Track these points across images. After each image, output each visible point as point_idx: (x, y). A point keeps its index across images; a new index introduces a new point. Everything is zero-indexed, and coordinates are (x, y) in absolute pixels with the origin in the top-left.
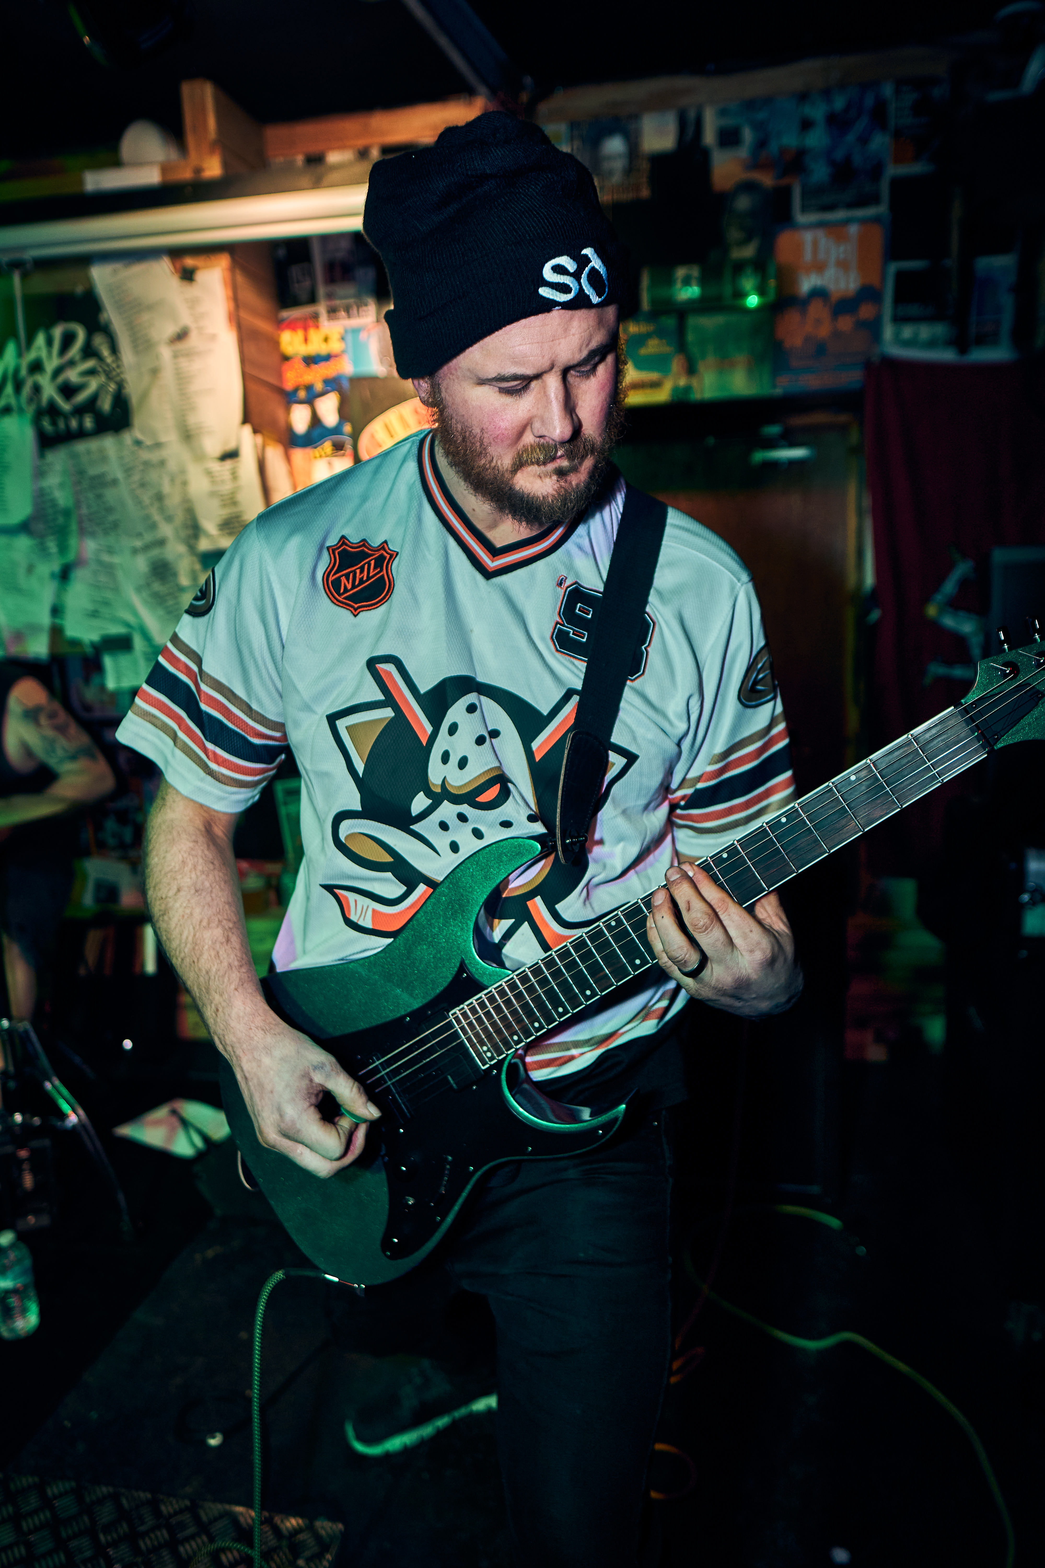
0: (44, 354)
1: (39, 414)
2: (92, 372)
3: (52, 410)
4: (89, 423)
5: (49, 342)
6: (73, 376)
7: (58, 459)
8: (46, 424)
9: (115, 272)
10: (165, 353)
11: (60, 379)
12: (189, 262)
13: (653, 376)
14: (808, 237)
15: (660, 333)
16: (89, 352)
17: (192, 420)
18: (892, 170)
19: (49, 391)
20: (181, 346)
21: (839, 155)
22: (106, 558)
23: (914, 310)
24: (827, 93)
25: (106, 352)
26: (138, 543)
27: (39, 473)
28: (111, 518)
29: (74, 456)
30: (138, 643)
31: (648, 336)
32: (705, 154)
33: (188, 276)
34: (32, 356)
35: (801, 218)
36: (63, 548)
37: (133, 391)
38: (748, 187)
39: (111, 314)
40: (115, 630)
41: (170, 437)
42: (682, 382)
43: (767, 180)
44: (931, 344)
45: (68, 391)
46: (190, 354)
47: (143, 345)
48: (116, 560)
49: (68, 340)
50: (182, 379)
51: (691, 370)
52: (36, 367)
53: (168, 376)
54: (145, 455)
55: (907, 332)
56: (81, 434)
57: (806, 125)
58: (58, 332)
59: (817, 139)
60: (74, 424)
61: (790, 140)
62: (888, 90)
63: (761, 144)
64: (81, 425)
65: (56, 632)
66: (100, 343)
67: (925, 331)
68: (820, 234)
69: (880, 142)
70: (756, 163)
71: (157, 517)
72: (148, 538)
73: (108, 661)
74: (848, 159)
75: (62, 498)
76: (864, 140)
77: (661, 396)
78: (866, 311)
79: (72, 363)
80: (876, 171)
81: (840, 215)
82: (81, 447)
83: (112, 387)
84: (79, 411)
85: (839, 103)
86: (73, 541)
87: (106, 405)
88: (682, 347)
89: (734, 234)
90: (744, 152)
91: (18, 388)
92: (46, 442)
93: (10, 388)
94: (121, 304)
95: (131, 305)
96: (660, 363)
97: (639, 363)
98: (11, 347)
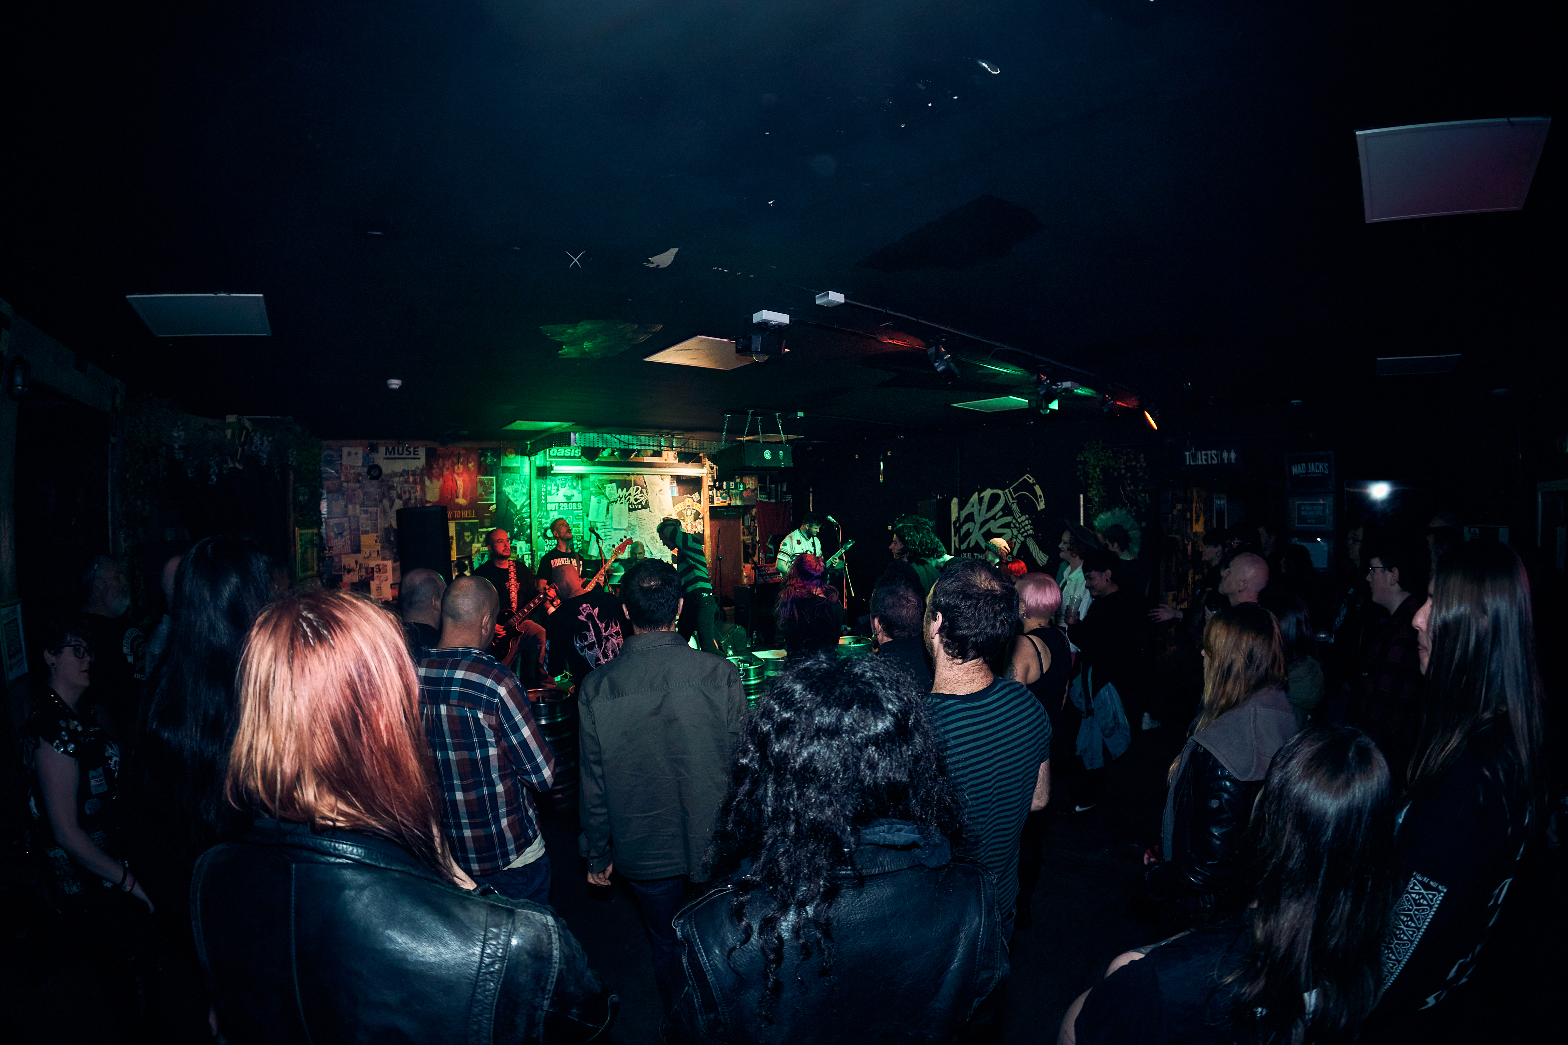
0: (632, 492)
1: (629, 504)
2: (642, 496)
3: (632, 504)
4: (640, 507)
5: (633, 489)
6: (637, 497)
7: (634, 514)
8: (631, 507)
9: (649, 478)
11: (635, 498)
12: (664, 478)
15: (726, 493)
16: (641, 492)
17: (662, 507)
19: (632, 500)
20: (660, 493)
25: (644, 493)
27: (629, 517)
29: (637, 514)
33: (663, 481)
34: (629, 492)
39: (647, 486)
41: (657, 511)
45: (636, 500)
46: (663, 494)
47: (650, 490)
49: (638, 489)
51: (731, 500)
52: (630, 494)
53: (657, 498)
54: (651, 514)
56: (638, 509)
58: (635, 488)
60: (637, 507)
66: (644, 490)
72: (650, 531)
75: (633, 523)
77: (726, 504)
79: (638, 494)
82: (638, 511)
83: (646, 500)
84: (638, 504)
87: (644, 503)
91: (625, 498)
92: (630, 510)
93: (623, 498)
94: (650, 484)
95: (652, 484)
96: (725, 498)
97: (723, 498)
98: (625, 489)
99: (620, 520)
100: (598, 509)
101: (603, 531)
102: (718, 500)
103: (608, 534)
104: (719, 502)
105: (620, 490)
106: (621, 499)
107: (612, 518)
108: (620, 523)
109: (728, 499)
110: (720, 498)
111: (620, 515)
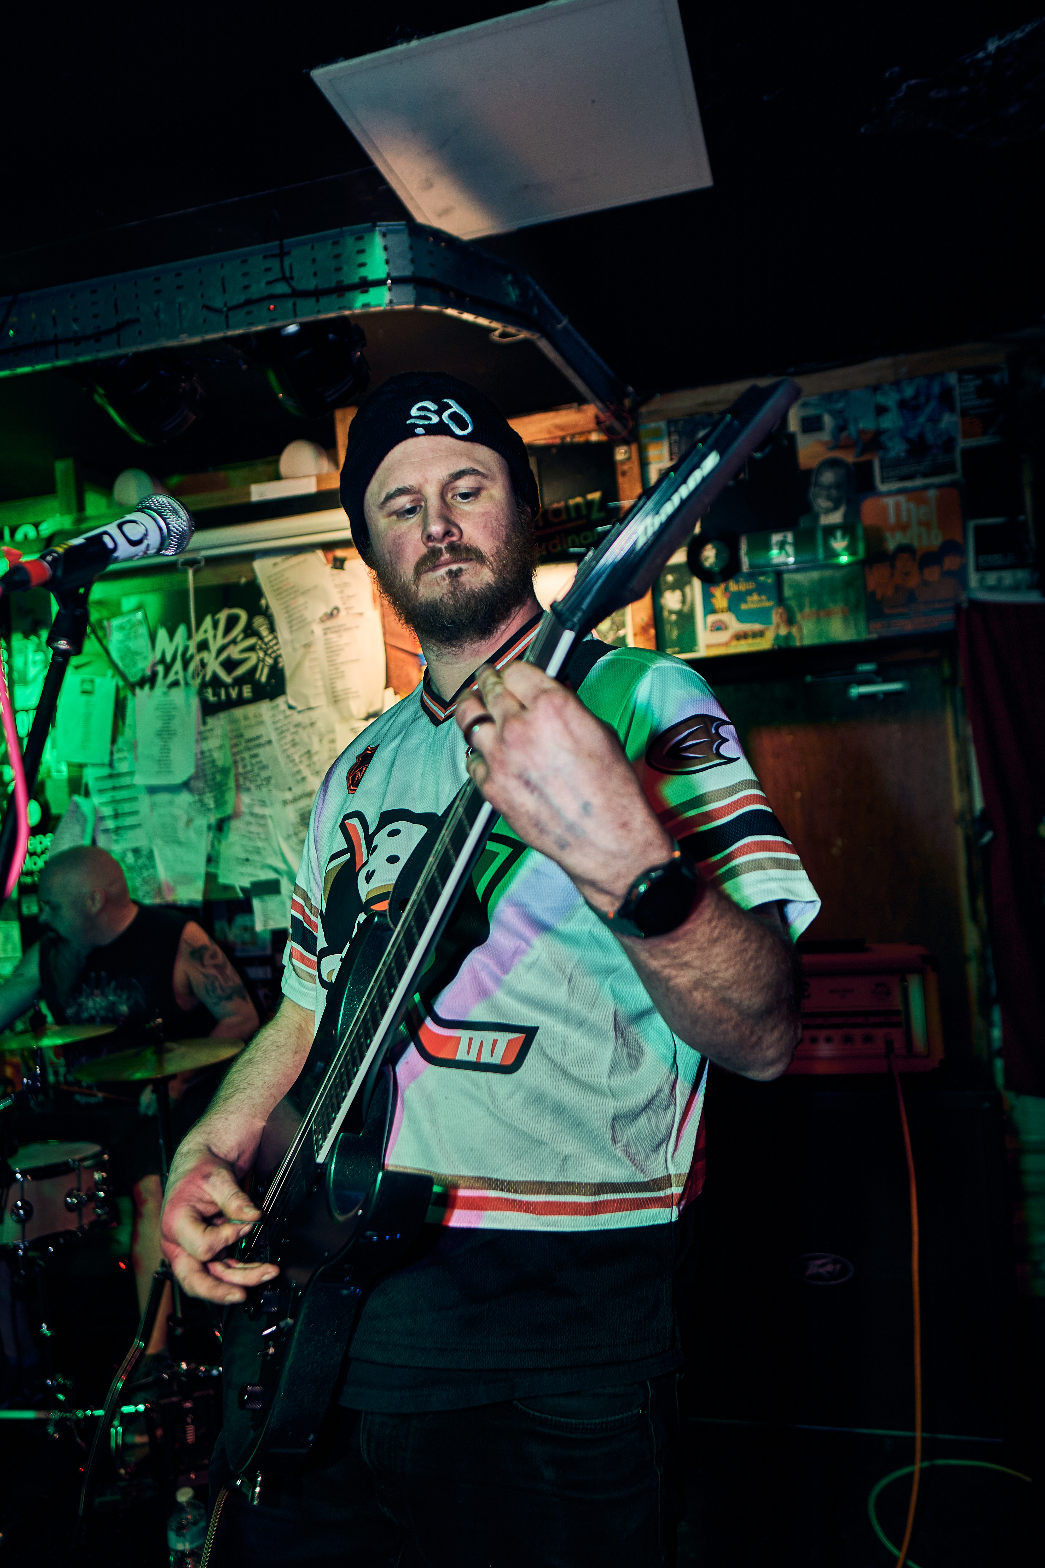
0: (210, 635)
1: (203, 686)
2: (252, 649)
3: (216, 682)
4: (247, 691)
5: (215, 625)
6: (234, 652)
7: (219, 723)
8: (209, 694)
9: (275, 564)
10: (318, 629)
11: (223, 656)
12: (340, 553)
13: (757, 627)
14: (890, 501)
15: (760, 589)
16: (250, 631)
17: (340, 686)
18: (962, 443)
19: (214, 666)
20: (330, 623)
21: (913, 433)
22: (258, 810)
23: (996, 559)
24: (897, 384)
25: (264, 632)
26: (288, 796)
27: (201, 737)
28: (264, 774)
29: (234, 721)
30: (285, 886)
31: (749, 593)
32: (792, 438)
33: (339, 564)
34: (198, 637)
35: (882, 488)
36: (220, 803)
37: (287, 663)
38: (832, 463)
39: (270, 599)
40: (267, 875)
41: (320, 701)
42: (783, 631)
43: (849, 457)
44: (1015, 588)
45: (230, 665)
46: (338, 630)
47: (298, 623)
48: (267, 811)
49: (232, 622)
50: (332, 651)
51: (790, 621)
52: (203, 646)
53: (319, 648)
54: (297, 718)
55: (992, 578)
56: (241, 702)
57: (881, 410)
58: (222, 616)
59: (890, 421)
60: (234, 694)
61: (867, 424)
62: (952, 379)
63: (841, 428)
64: (240, 693)
65: (211, 878)
66: (259, 622)
67: (1008, 578)
68: (902, 499)
69: (948, 420)
70: (836, 444)
71: (306, 772)
72: (298, 790)
73: (256, 904)
74: (921, 436)
75: (221, 758)
76: (934, 420)
78: (951, 563)
79: (234, 642)
80: (949, 444)
81: (918, 482)
82: (240, 713)
83: (269, 661)
84: (239, 682)
85: (909, 392)
86: (230, 796)
87: (263, 676)
88: (780, 600)
89: (822, 503)
90: (826, 436)
91: (186, 665)
92: (208, 710)
93: (178, 665)
94: (279, 592)
95: (288, 592)
96: (761, 615)
97: (741, 617)
98: (181, 630)
99: (165, 750)
100: (87, 718)
101: (106, 797)
102: (719, 627)
103: (126, 807)
104: (723, 637)
105: (162, 634)
106: (168, 669)
107: (133, 746)
108: (164, 763)
109: (776, 617)
110: (728, 618)
111: (166, 733)
